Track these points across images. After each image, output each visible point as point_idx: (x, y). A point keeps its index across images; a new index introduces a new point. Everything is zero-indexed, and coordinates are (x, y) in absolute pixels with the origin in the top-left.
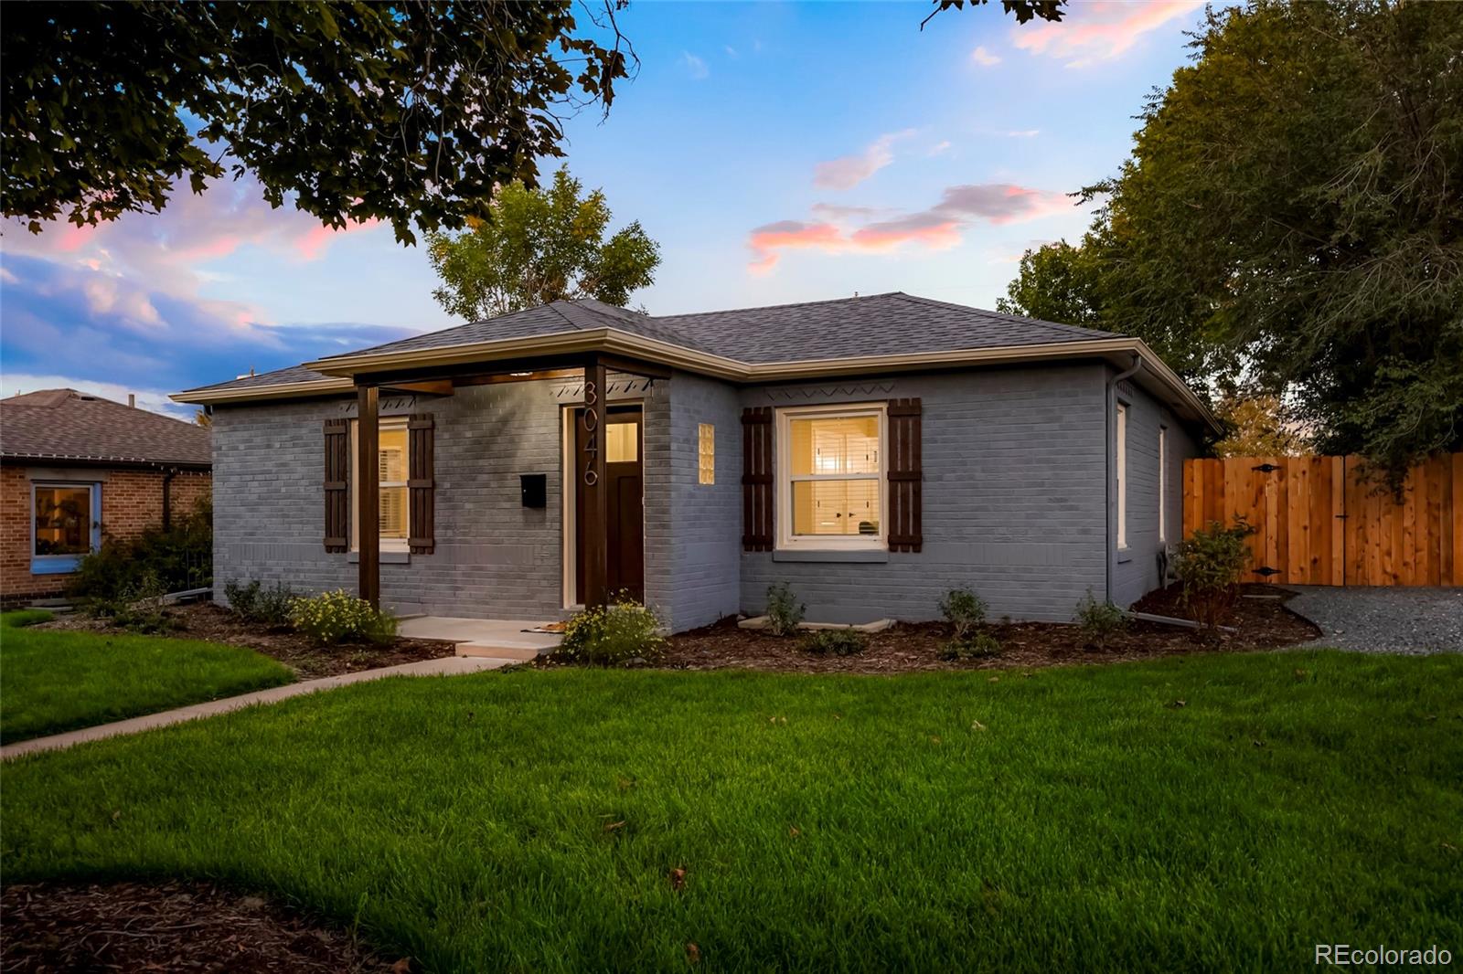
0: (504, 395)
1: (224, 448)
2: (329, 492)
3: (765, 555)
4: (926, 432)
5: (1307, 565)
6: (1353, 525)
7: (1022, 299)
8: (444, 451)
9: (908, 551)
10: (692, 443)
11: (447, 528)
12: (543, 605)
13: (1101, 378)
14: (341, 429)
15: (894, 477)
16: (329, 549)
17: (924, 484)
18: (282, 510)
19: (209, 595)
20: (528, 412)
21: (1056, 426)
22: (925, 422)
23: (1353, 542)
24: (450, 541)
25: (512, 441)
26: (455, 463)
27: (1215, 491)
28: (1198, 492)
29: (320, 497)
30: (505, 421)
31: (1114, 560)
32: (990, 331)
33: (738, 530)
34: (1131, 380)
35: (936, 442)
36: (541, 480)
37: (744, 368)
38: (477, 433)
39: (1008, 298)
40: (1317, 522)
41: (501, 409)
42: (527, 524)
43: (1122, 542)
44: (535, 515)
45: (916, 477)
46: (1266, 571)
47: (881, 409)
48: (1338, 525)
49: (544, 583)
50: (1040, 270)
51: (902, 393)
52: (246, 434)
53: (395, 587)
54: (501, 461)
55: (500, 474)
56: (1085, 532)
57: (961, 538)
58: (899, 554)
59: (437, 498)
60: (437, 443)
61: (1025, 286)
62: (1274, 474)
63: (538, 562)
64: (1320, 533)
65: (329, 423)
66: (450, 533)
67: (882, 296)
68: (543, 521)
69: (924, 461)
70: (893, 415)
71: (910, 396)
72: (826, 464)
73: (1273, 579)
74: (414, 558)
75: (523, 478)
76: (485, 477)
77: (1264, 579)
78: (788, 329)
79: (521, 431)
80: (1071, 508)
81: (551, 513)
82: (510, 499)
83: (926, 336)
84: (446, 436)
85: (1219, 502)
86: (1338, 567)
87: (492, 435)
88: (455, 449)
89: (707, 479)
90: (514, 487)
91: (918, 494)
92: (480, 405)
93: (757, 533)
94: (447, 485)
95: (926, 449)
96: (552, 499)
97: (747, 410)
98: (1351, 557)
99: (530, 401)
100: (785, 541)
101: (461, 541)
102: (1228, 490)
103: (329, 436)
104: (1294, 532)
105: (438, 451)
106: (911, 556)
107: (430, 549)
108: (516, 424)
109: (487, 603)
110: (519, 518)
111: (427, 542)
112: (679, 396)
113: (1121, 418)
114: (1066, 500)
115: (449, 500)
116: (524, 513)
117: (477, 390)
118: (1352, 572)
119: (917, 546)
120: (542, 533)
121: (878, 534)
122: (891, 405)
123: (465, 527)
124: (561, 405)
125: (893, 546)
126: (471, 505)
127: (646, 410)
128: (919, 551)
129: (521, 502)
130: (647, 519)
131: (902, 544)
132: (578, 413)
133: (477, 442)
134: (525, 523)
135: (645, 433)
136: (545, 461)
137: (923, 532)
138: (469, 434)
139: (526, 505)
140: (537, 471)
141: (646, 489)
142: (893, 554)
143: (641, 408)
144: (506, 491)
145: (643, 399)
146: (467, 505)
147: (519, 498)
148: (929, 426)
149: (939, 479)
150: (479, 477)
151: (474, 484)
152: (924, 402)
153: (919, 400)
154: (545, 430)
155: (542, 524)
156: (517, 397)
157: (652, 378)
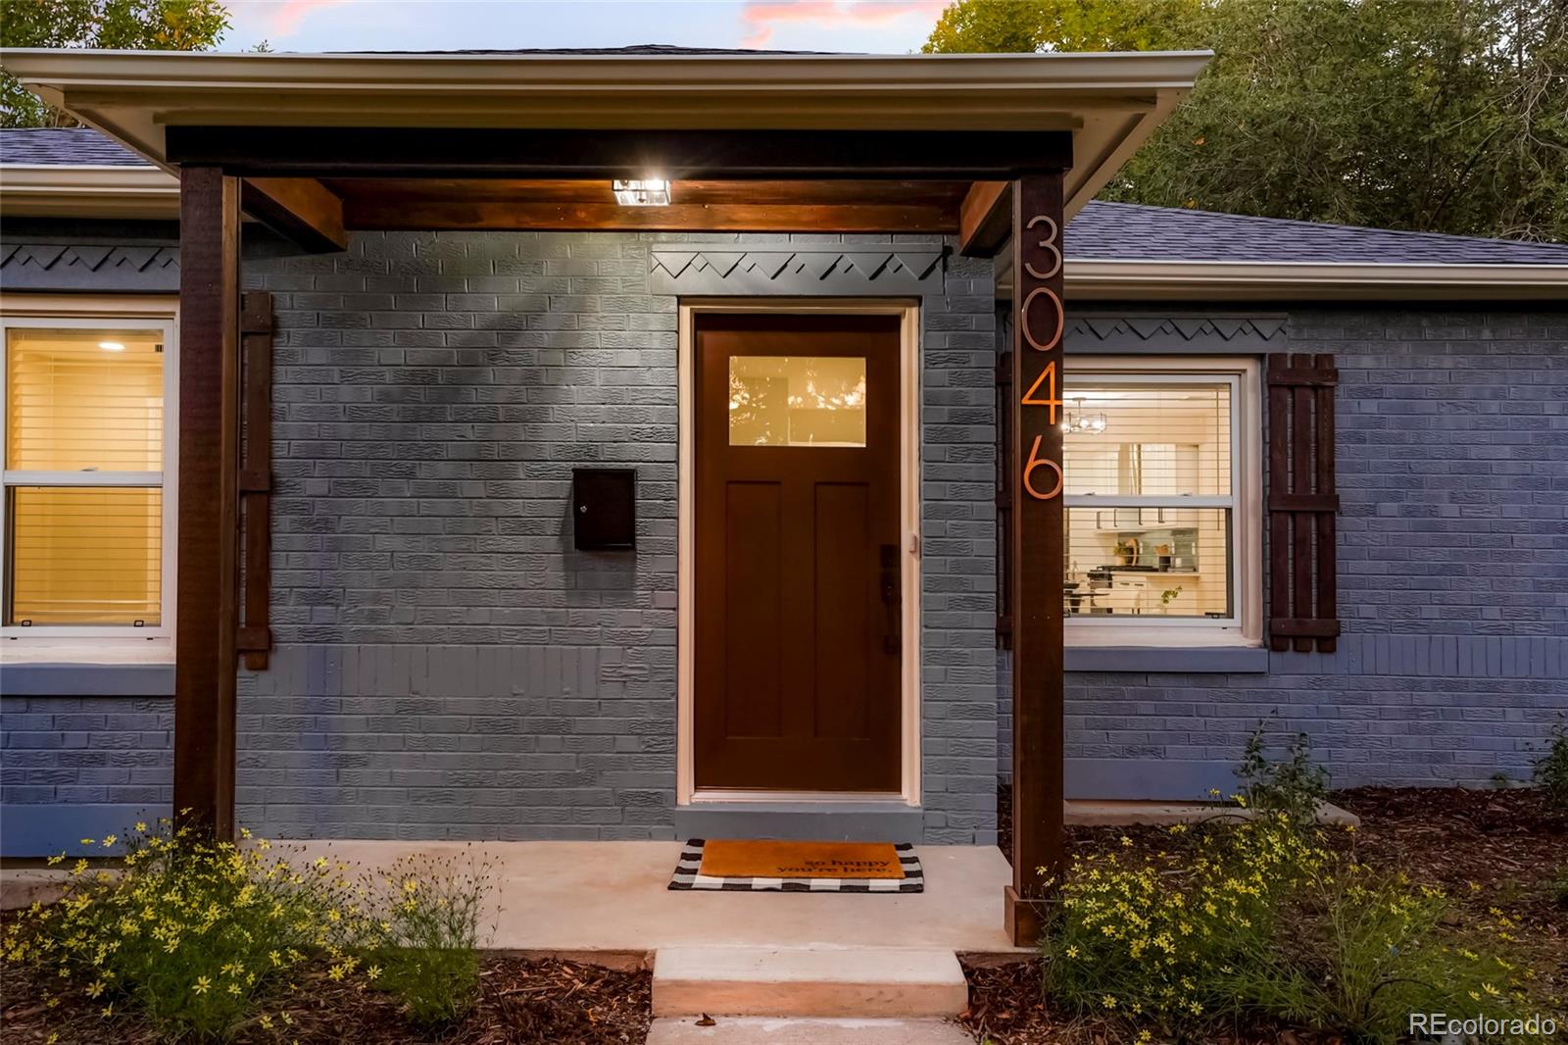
0: (505, 264)
4: (1343, 422)
8: (306, 394)
9: (1307, 651)
11: (318, 597)
12: (625, 798)
15: (1279, 505)
17: (1343, 522)
20: (582, 309)
22: (1340, 401)
24: (325, 635)
25: (532, 380)
26: (346, 429)
30: (511, 327)
35: (1364, 441)
36: (626, 479)
38: (422, 354)
41: (500, 296)
42: (577, 592)
44: (601, 570)
45: (1326, 508)
47: (1241, 373)
49: (630, 742)
51: (1291, 341)
53: (123, 761)
54: (499, 431)
57: (1413, 627)
58: (1286, 656)
59: (283, 522)
60: (283, 373)
63: (611, 690)
66: (324, 613)
68: (631, 584)
69: (1342, 478)
70: (1273, 385)
71: (1311, 349)
75: (579, 474)
76: (444, 469)
79: (559, 357)
81: (649, 567)
82: (523, 526)
84: (318, 355)
87: (469, 362)
88: (346, 392)
90: (547, 498)
91: (1327, 542)
92: (431, 282)
94: (316, 485)
95: (1345, 453)
99: (590, 283)
101: (363, 637)
105: (287, 393)
106: (1313, 661)
108: (547, 339)
109: (447, 799)
110: (553, 574)
111: (245, 638)
115: (324, 525)
116: (569, 565)
117: (417, 245)
119: (1327, 644)
120: (624, 617)
121: (1230, 615)
122: (1270, 363)
123: (377, 599)
124: (682, 300)
125: (1275, 639)
126: (398, 543)
127: (929, 325)
128: (1332, 650)
129: (562, 534)
130: (929, 586)
131: (1295, 638)
132: (701, 322)
133: (421, 376)
134: (571, 589)
135: (925, 382)
136: (637, 436)
137: (1341, 613)
138: (394, 355)
139: (581, 545)
140: (609, 458)
141: (928, 514)
142: (1276, 657)
143: (893, 324)
144: (518, 506)
145: (918, 300)
146: (383, 542)
147: (552, 526)
148: (1350, 412)
149: (1372, 511)
150: (423, 471)
151: (407, 488)
152: (1339, 363)
153: (1330, 357)
154: (632, 358)
155: (622, 591)
156: (549, 268)
157: (947, 251)
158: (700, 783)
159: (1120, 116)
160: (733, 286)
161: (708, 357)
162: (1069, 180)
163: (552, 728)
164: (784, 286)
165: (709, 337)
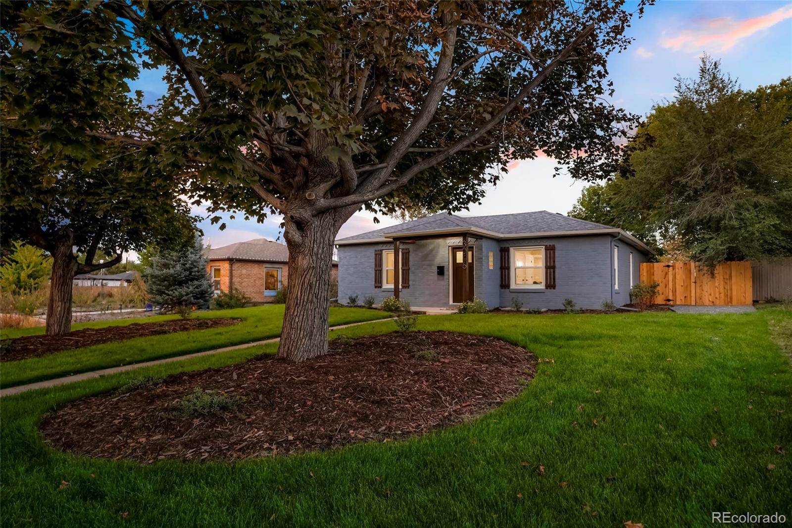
0: (431, 243)
1: (342, 258)
2: (376, 270)
3: (507, 290)
4: (556, 255)
5: (683, 298)
6: (698, 285)
7: (582, 204)
8: (412, 258)
10: (488, 257)
11: (413, 281)
12: (443, 303)
13: (609, 239)
14: (379, 252)
15: (547, 268)
16: (376, 287)
17: (556, 270)
18: (361, 276)
19: (337, 300)
20: (439, 248)
21: (596, 253)
22: (556, 252)
23: (698, 291)
24: (414, 285)
25: (434, 256)
26: (416, 262)
27: (651, 273)
28: (645, 274)
29: (373, 272)
30: (432, 251)
31: (614, 293)
32: (575, 225)
33: (498, 282)
34: (620, 240)
35: (559, 257)
36: (444, 267)
37: (502, 236)
38: (423, 254)
39: (577, 204)
40: (686, 284)
41: (431, 247)
42: (439, 280)
43: (616, 287)
44: (441, 277)
45: (554, 267)
46: (669, 300)
47: (542, 248)
48: (693, 285)
49: (444, 297)
50: (589, 194)
51: (549, 243)
52: (349, 254)
54: (431, 262)
55: (430, 265)
56: (605, 283)
57: (568, 285)
58: (549, 290)
59: (410, 272)
60: (410, 257)
61: (583, 200)
62: (671, 268)
63: (442, 291)
64: (687, 288)
65: (376, 251)
67: (539, 212)
69: (556, 263)
70: (546, 249)
71: (552, 244)
72: (519, 264)
73: (671, 303)
74: (403, 290)
75: (438, 267)
76: (426, 266)
77: (668, 303)
78: (511, 223)
79: (437, 253)
81: (446, 277)
82: (434, 273)
83: (556, 226)
84: (413, 255)
85: (652, 277)
86: (693, 299)
87: (428, 254)
88: (416, 258)
89: (491, 268)
90: (435, 270)
91: (554, 272)
92: (423, 246)
93: (505, 283)
94: (413, 269)
95: (557, 259)
96: (446, 273)
97: (501, 248)
98: (698, 295)
99: (439, 245)
100: (513, 286)
101: (417, 285)
102: (655, 273)
103: (376, 254)
104: (678, 287)
105: (411, 259)
106: (552, 290)
107: (408, 287)
108: (435, 251)
109: (426, 303)
110: (436, 278)
111: (407, 285)
112: (485, 243)
113: (616, 250)
114: (599, 274)
115: (414, 273)
116: (438, 277)
117: (423, 242)
118: (698, 300)
119: (554, 288)
120: (443, 283)
122: (546, 247)
123: (419, 281)
124: (450, 246)
125: (547, 287)
126: (421, 275)
127: (475, 248)
131: (550, 287)
132: (452, 248)
133: (423, 256)
134: (437, 280)
136: (446, 262)
137: (557, 283)
138: (420, 254)
139: (438, 274)
140: (442, 265)
141: (475, 270)
142: (547, 290)
144: (433, 270)
145: (474, 245)
146: (419, 275)
148: (557, 253)
149: (561, 268)
150: (423, 267)
151: (422, 269)
152: (556, 246)
153: (554, 245)
154: (444, 253)
155: (443, 280)
156: (435, 244)
157: (477, 239)
158: (453, 302)
160: (455, 244)
161: (454, 252)
163: (436, 295)
164: (460, 244)
165: (454, 250)
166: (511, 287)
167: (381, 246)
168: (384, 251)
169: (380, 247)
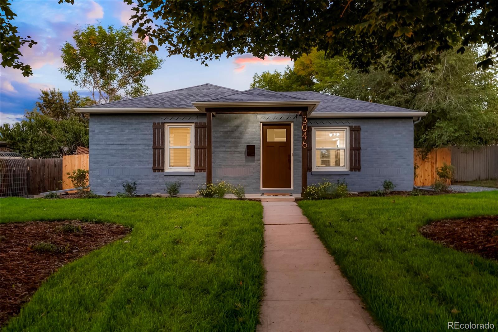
0: (237, 118)
1: (96, 131)
2: (154, 149)
3: (309, 173)
4: (362, 136)
9: (356, 171)
12: (253, 189)
13: (412, 122)
14: (160, 126)
15: (352, 149)
16: (155, 171)
17: (361, 151)
18: (129, 156)
20: (247, 124)
21: (400, 136)
22: (361, 133)
25: (241, 133)
26: (216, 140)
29: (151, 151)
30: (238, 126)
35: (365, 139)
36: (253, 146)
38: (226, 130)
41: (236, 122)
42: (247, 161)
44: (250, 158)
47: (346, 129)
49: (254, 181)
51: (354, 124)
53: (187, 184)
54: (236, 140)
55: (236, 144)
56: (408, 165)
57: (372, 167)
58: (353, 172)
63: (251, 174)
65: (155, 124)
66: (213, 164)
69: (361, 145)
70: (351, 130)
71: (357, 125)
74: (196, 173)
75: (247, 146)
76: (229, 145)
80: (404, 159)
81: (256, 158)
82: (240, 153)
87: (232, 131)
88: (216, 135)
90: (243, 149)
91: (359, 154)
92: (228, 121)
95: (362, 141)
96: (257, 153)
99: (249, 120)
100: (314, 168)
101: (218, 168)
103: (155, 129)
106: (357, 173)
107: (204, 170)
108: (243, 128)
110: (244, 159)
111: (203, 168)
114: (402, 156)
115: (213, 153)
116: (246, 158)
119: (359, 170)
120: (253, 165)
121: (345, 166)
122: (351, 127)
123: (220, 162)
124: (261, 122)
125: (351, 169)
126: (223, 155)
127: (294, 125)
128: (360, 171)
129: (245, 154)
130: (294, 160)
131: (354, 169)
132: (263, 125)
133: (226, 133)
134: (246, 161)
135: (294, 133)
136: (255, 141)
137: (361, 165)
138: (223, 130)
139: (248, 155)
140: (252, 143)
141: (294, 150)
142: (351, 172)
143: (290, 125)
144: (238, 150)
145: (293, 122)
146: (221, 155)
147: (244, 153)
148: (363, 134)
149: (366, 150)
150: (226, 145)
151: (224, 148)
152: (361, 127)
153: (360, 126)
154: (254, 130)
155: (253, 161)
156: (243, 119)
157: (297, 115)
158: (263, 187)
159: (313, 106)
160: (268, 121)
161: (264, 129)
162: (308, 112)
163: (243, 179)
164: (275, 120)
165: (264, 127)
166: (313, 170)
167: (164, 117)
168: (166, 125)
169: (159, 120)
